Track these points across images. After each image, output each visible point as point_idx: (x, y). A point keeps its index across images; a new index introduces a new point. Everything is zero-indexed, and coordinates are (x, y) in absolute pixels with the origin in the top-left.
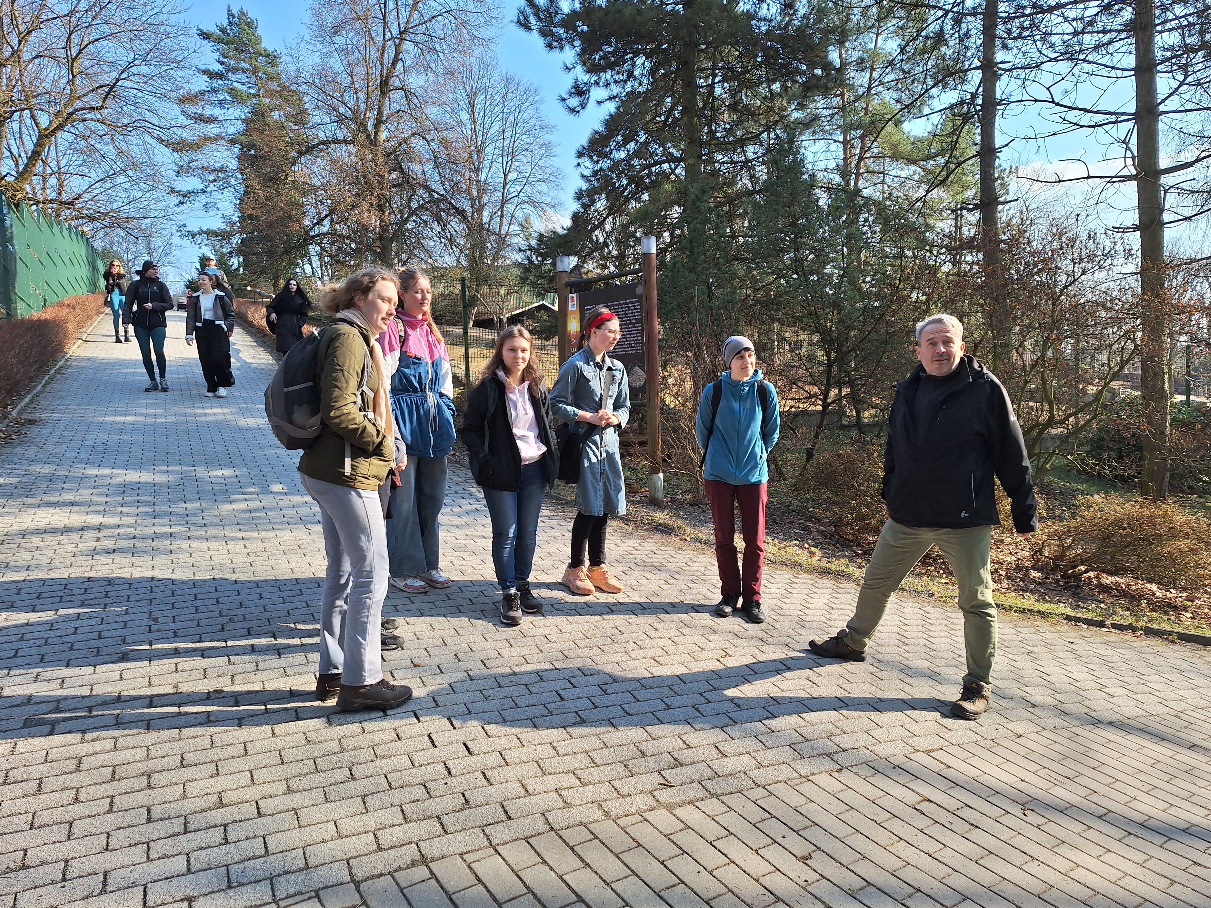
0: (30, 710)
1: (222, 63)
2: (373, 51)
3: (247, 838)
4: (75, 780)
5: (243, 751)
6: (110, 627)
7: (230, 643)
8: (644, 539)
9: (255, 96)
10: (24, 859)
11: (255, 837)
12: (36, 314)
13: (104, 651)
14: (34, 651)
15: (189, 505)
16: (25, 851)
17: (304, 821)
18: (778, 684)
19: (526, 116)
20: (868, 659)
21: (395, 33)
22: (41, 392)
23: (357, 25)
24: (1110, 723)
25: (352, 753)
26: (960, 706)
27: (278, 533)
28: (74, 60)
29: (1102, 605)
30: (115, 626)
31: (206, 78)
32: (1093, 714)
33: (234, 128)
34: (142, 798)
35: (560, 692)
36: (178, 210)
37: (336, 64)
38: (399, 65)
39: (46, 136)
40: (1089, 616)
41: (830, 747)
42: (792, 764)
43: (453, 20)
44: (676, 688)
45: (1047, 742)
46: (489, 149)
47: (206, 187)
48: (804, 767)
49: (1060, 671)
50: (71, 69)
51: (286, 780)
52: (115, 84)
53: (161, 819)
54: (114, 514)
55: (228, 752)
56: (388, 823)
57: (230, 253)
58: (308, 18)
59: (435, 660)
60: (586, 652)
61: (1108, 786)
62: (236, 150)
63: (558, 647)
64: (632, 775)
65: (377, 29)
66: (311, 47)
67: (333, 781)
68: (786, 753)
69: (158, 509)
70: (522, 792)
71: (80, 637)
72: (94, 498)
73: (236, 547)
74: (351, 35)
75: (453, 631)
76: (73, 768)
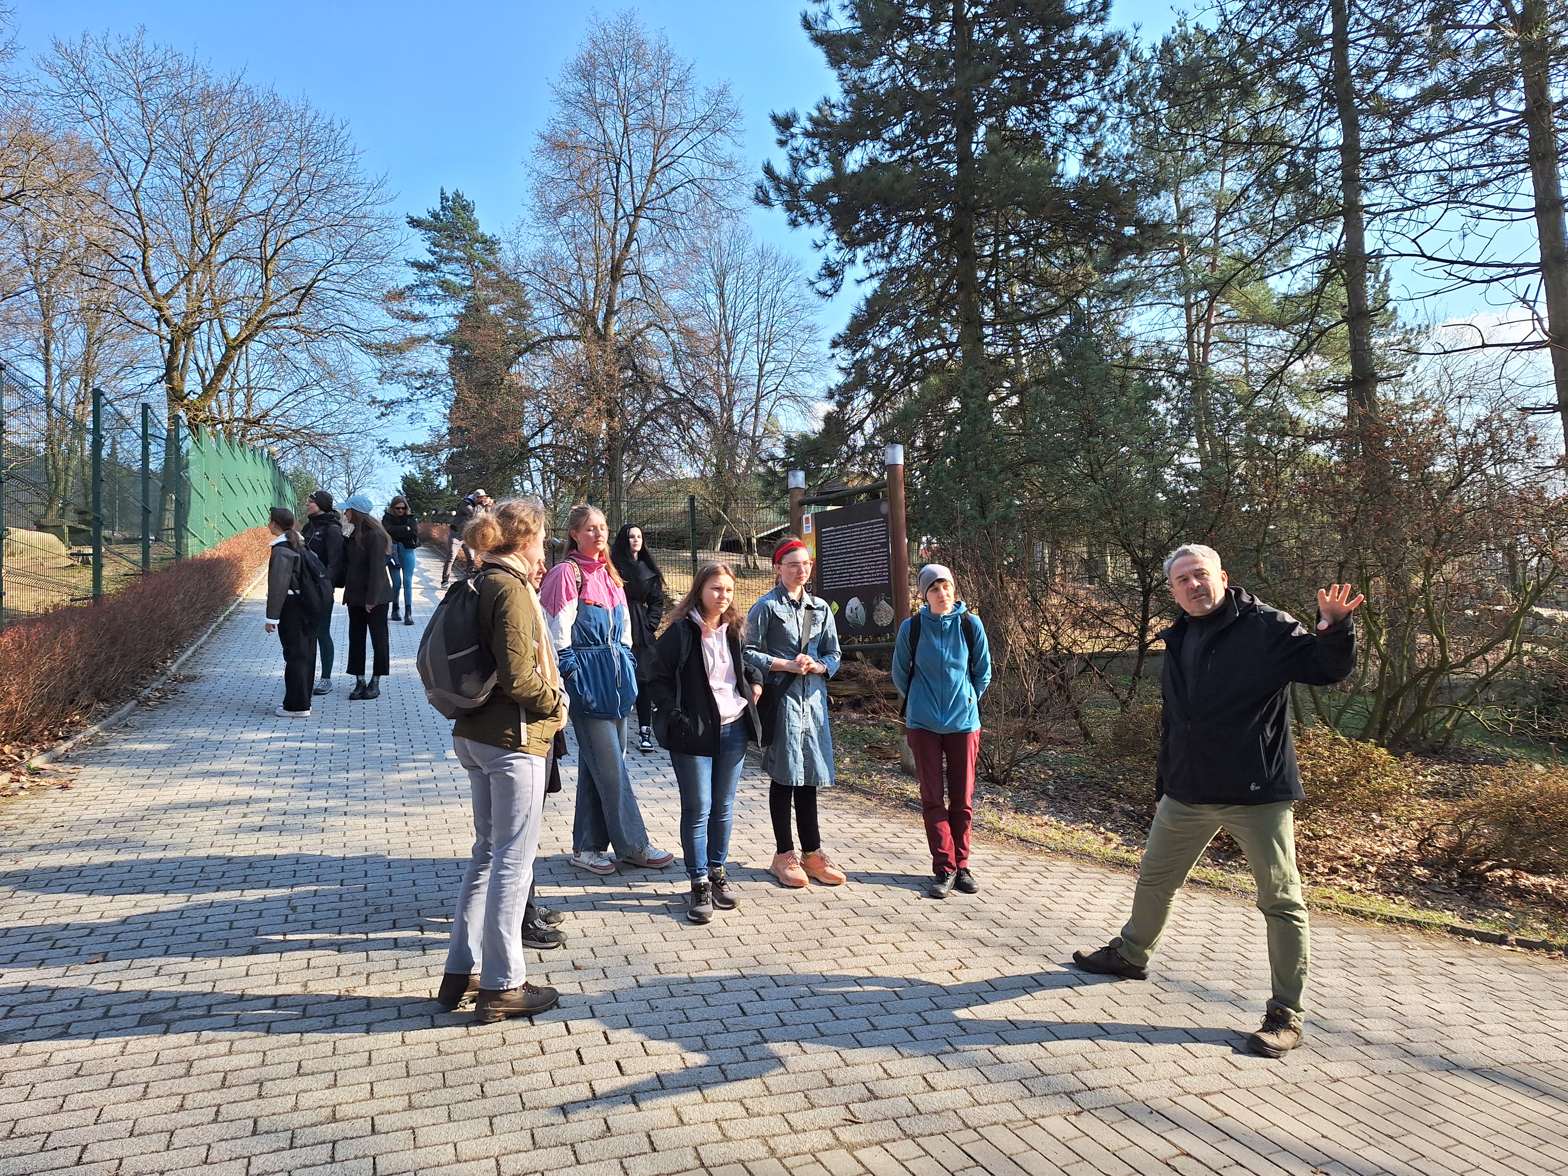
0: (147, 1007)
1: (433, 253)
2: (604, 231)
3: (356, 1158)
4: (182, 1085)
5: (366, 1061)
6: (243, 916)
7: (371, 936)
8: (888, 818)
9: (470, 288)
10: (118, 1169)
11: (364, 1157)
12: (209, 553)
13: (234, 943)
14: (159, 941)
15: (352, 775)
16: (121, 1160)
17: (421, 1141)
18: (1022, 1004)
19: (786, 295)
20: (1151, 976)
21: (629, 208)
22: (206, 643)
23: (586, 204)
24: (1473, 1070)
25: (487, 1067)
26: (1258, 1038)
27: (446, 808)
28: (268, 262)
29: (1507, 915)
30: (249, 915)
31: (415, 270)
32: (1452, 1057)
33: (445, 326)
34: (250, 1108)
35: (743, 1005)
36: (378, 423)
37: (561, 248)
38: (634, 246)
39: (234, 348)
40: (1484, 928)
41: (1073, 1083)
42: (1018, 1103)
43: (697, 191)
44: (887, 1005)
45: (1372, 1089)
46: (741, 337)
47: (412, 395)
48: (1032, 1108)
49: (1420, 999)
50: (265, 270)
51: (409, 1095)
52: (311, 286)
53: (267, 1132)
54: (266, 786)
55: (351, 1060)
56: (514, 1148)
57: (438, 470)
58: (530, 200)
59: (601, 962)
60: (784, 958)
61: (1445, 1149)
62: (447, 352)
63: (752, 950)
64: (813, 1107)
65: (608, 208)
66: (532, 231)
67: (461, 1098)
68: (1015, 1089)
69: (315, 779)
70: (675, 1120)
71: (209, 927)
72: (248, 767)
73: (395, 824)
74: (578, 214)
75: (628, 929)
76: (183, 1072)
